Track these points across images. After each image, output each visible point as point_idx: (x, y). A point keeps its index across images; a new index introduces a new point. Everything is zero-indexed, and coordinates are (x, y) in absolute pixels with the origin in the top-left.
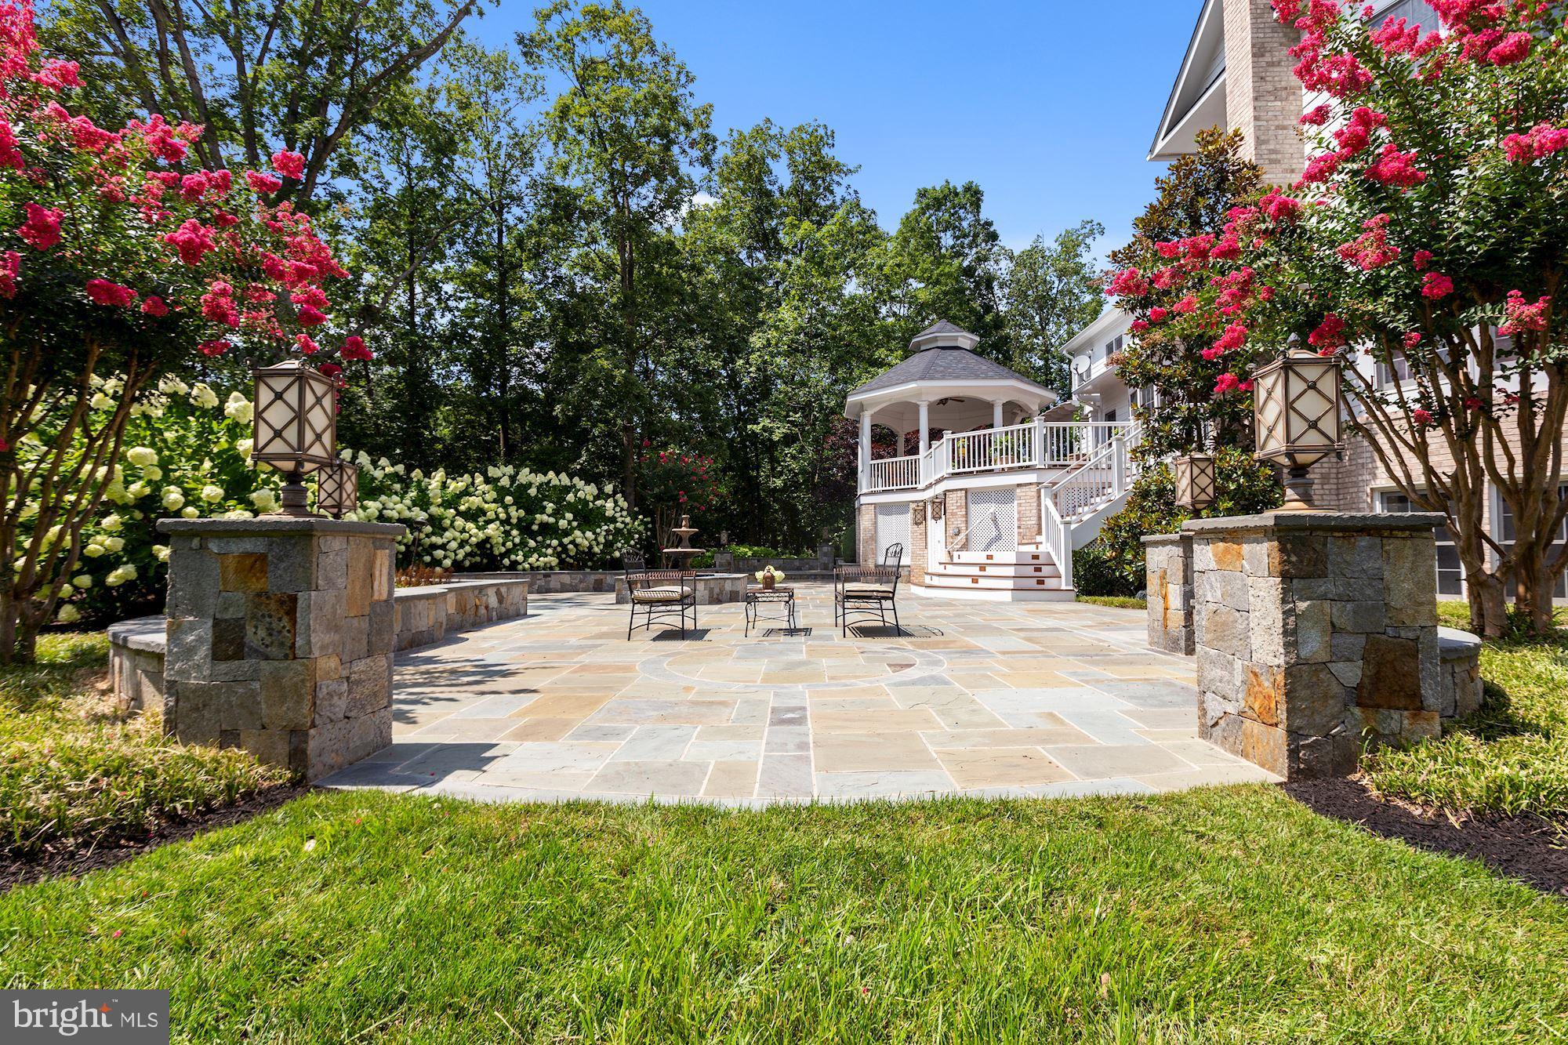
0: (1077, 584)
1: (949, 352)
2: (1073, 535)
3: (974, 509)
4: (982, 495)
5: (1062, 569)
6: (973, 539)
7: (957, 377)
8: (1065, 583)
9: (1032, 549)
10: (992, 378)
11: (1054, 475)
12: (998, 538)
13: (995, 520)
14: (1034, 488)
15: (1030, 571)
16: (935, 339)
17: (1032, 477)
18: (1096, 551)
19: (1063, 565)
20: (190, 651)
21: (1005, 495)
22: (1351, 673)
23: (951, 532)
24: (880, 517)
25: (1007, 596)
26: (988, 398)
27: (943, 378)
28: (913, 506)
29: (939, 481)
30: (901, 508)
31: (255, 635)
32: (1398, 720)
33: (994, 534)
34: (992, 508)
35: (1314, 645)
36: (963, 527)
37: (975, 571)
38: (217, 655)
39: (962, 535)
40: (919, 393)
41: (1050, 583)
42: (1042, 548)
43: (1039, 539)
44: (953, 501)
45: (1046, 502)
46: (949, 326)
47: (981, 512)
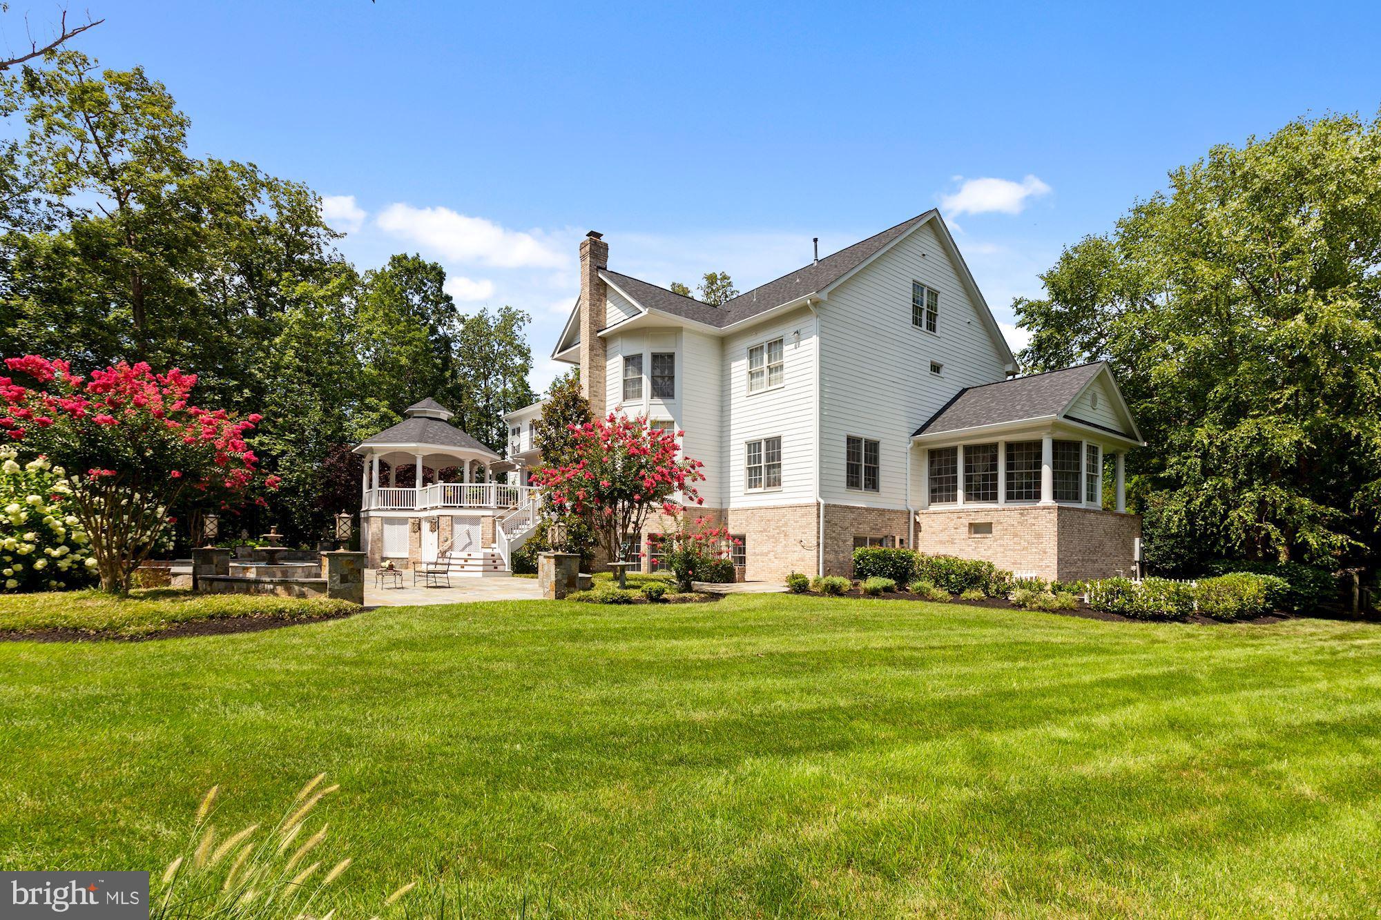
0: (513, 569)
1: (434, 422)
2: (511, 544)
3: (456, 527)
4: (461, 520)
5: (506, 561)
6: (456, 544)
7: (442, 443)
8: (508, 568)
9: (490, 551)
10: (464, 446)
11: (501, 512)
12: (470, 543)
13: (469, 535)
14: (491, 519)
15: (490, 562)
16: (425, 412)
17: (490, 513)
18: (520, 553)
19: (506, 559)
20: (335, 581)
21: (475, 521)
22: (565, 581)
23: (442, 539)
24: (386, 526)
25: (480, 574)
26: (461, 457)
27: (433, 443)
28: (412, 520)
29: (432, 508)
30: (403, 521)
31: (350, 578)
32: (573, 589)
33: (468, 541)
34: (467, 527)
35: (560, 577)
36: (449, 537)
37: (462, 562)
38: (341, 582)
39: (449, 542)
40: (416, 449)
41: (500, 568)
42: (496, 551)
43: (493, 545)
44: (444, 523)
45: (499, 528)
46: (435, 404)
47: (460, 529)
